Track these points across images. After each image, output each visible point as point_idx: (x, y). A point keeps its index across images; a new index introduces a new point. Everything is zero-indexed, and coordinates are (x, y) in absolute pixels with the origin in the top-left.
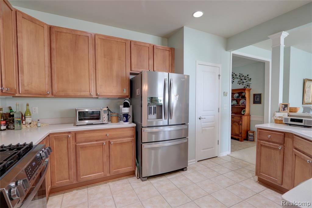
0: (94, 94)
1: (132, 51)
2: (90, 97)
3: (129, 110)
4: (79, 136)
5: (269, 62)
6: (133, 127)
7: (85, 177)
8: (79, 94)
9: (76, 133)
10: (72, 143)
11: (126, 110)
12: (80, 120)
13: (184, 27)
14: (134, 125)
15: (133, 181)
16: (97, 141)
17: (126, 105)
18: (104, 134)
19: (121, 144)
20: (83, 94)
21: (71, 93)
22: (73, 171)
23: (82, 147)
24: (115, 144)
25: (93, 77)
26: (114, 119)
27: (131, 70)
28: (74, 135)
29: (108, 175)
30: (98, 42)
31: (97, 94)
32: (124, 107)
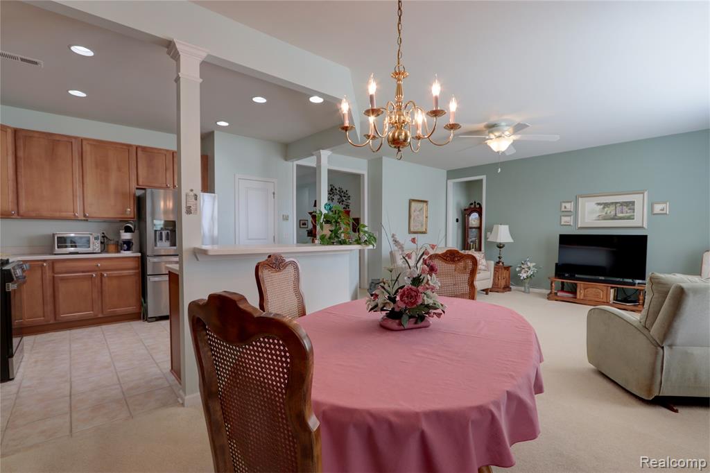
0: (79, 214)
1: (139, 160)
2: (75, 219)
3: (132, 236)
4: (57, 266)
5: (363, 175)
6: (138, 257)
7: (65, 316)
8: (57, 214)
9: (53, 262)
10: (48, 274)
11: (126, 236)
12: (58, 247)
13: (215, 132)
14: (139, 254)
15: (138, 325)
16: (83, 272)
17: (128, 230)
18: (94, 264)
19: (119, 277)
20: (64, 214)
21: (45, 214)
22: (49, 308)
23: (62, 279)
24: (110, 277)
25: (79, 192)
26: (112, 247)
27: (138, 185)
28: (51, 264)
29: (100, 316)
30: (87, 148)
31: (85, 216)
32: (126, 232)
